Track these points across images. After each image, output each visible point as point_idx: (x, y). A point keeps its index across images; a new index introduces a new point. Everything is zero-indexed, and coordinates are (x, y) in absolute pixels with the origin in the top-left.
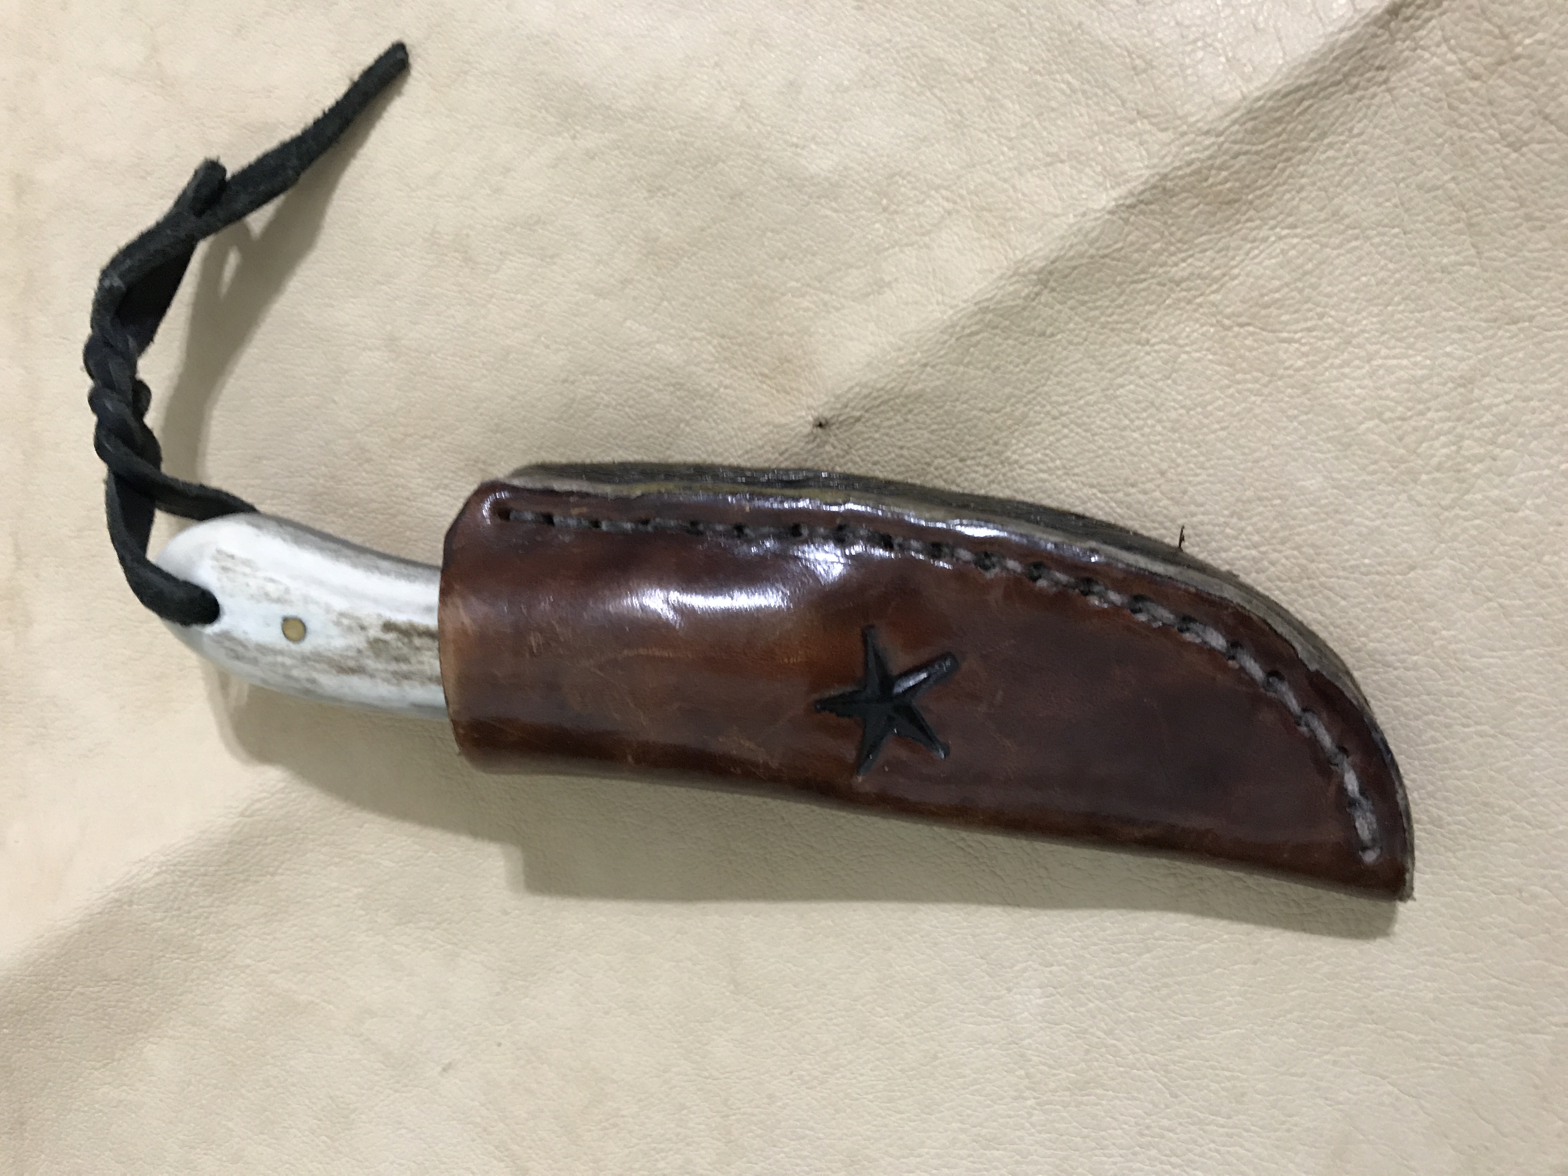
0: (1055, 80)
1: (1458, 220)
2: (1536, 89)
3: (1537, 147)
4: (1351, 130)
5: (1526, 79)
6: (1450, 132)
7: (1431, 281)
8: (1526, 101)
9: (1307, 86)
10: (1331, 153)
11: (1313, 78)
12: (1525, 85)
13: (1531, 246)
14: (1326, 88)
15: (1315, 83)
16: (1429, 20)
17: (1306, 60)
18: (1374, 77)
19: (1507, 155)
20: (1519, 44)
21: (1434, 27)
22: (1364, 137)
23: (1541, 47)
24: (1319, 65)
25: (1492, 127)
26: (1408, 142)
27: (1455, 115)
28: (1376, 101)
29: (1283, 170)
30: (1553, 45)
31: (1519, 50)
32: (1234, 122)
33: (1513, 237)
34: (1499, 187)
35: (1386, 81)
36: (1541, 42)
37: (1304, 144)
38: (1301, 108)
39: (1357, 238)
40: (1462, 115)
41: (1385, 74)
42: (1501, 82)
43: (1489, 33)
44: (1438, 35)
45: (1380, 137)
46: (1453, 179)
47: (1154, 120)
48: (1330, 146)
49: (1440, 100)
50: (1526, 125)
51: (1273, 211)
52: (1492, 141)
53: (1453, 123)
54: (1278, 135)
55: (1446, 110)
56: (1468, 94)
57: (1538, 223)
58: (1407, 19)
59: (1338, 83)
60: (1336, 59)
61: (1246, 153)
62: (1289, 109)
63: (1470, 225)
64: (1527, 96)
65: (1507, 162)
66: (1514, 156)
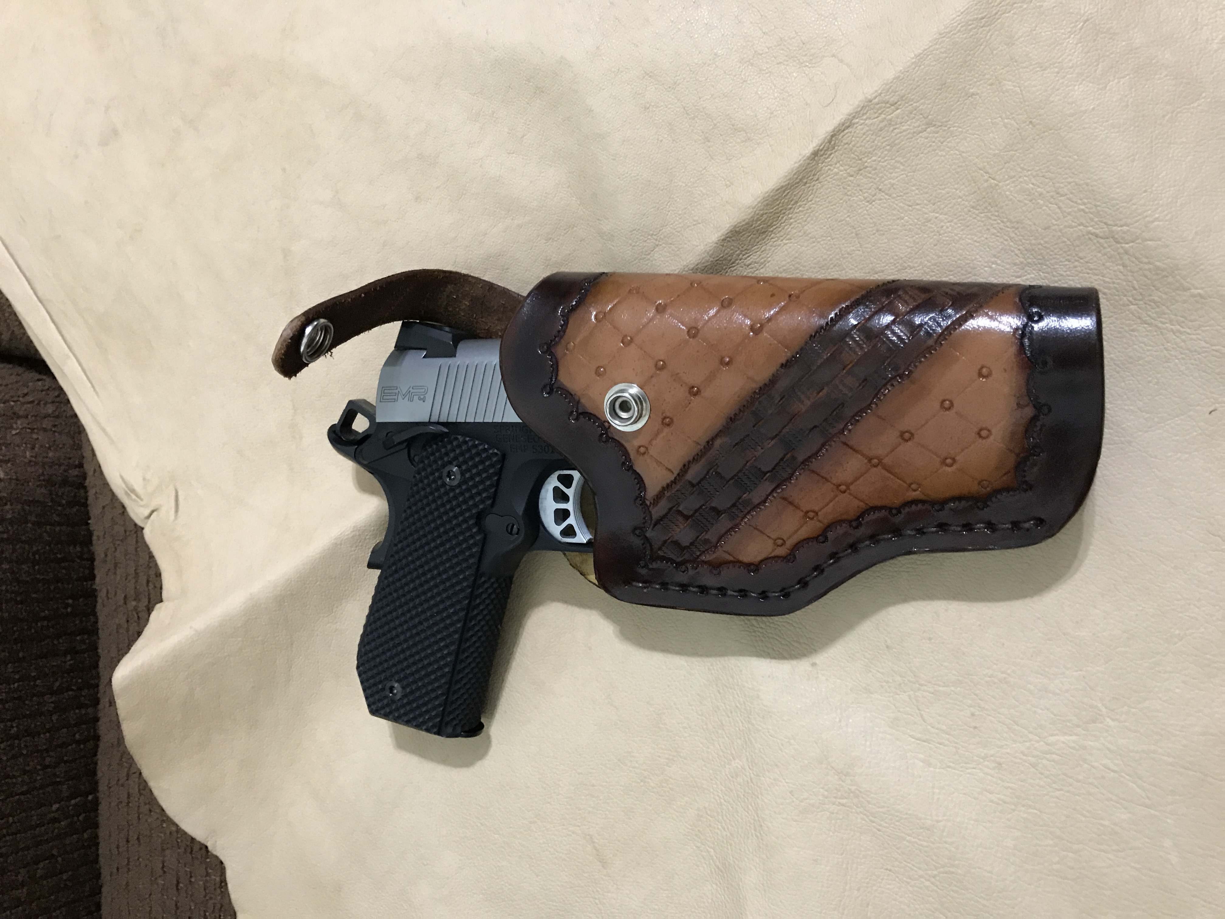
1: (852, 233)
2: (875, 179)
3: (878, 202)
4: (807, 199)
5: (870, 175)
6: (846, 198)
7: (844, 258)
10: (800, 209)
12: (871, 178)
13: (880, 242)
14: (794, 185)
16: (831, 155)
18: (813, 178)
19: (867, 206)
20: (866, 162)
21: (834, 157)
22: (813, 202)
25: (860, 195)
26: (829, 202)
27: (846, 191)
28: (815, 187)
29: (783, 217)
30: (879, 161)
31: (866, 164)
33: (873, 238)
34: (866, 219)
35: (818, 179)
36: (875, 161)
37: (790, 206)
39: (814, 242)
40: (849, 191)
41: (817, 177)
42: (861, 177)
43: (854, 158)
44: (835, 160)
45: (819, 201)
48: (800, 206)
49: (839, 186)
50: (873, 193)
51: (782, 234)
53: (846, 194)
55: (842, 189)
56: (849, 182)
58: (822, 156)
59: (798, 183)
63: (857, 235)
64: (872, 182)
65: (867, 208)
66: (870, 206)
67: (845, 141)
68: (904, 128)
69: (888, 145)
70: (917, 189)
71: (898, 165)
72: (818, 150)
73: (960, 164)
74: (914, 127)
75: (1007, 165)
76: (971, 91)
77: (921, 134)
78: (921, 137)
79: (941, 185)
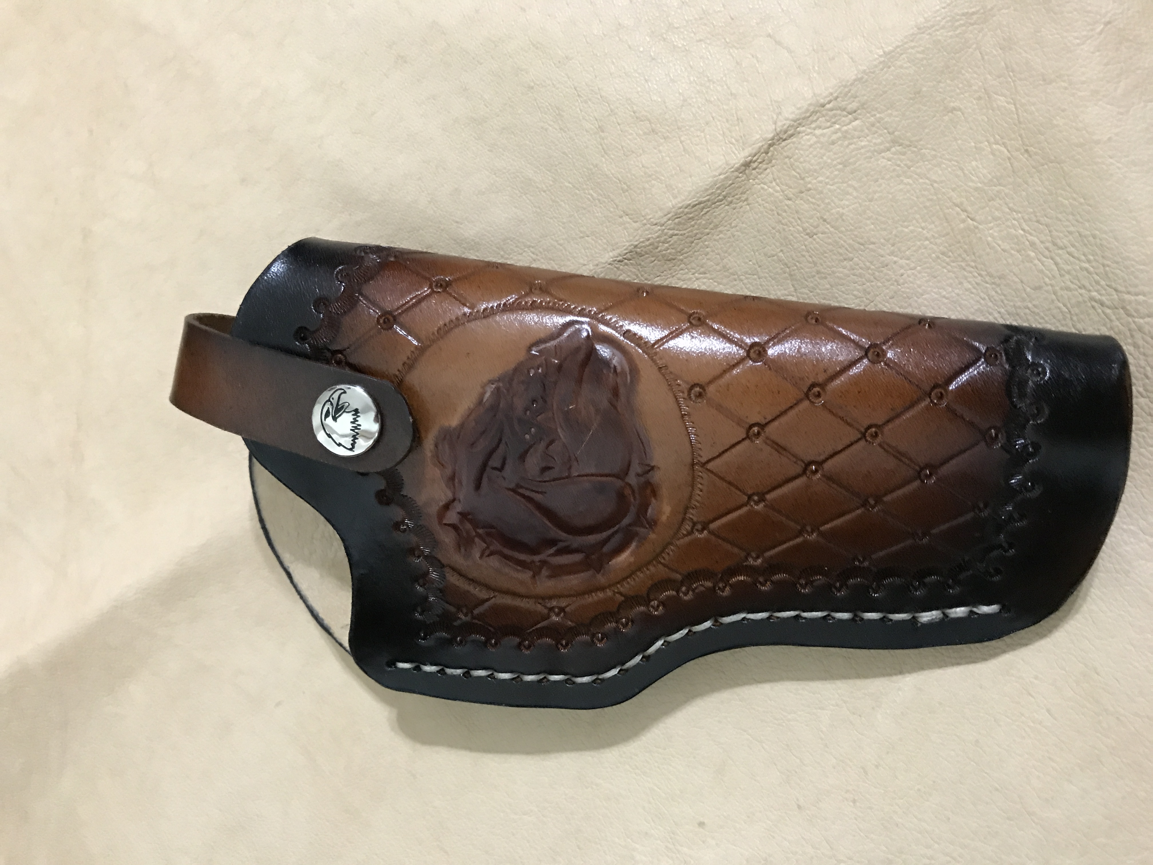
0: (585, 193)
2: (819, 206)
4: (730, 224)
5: (814, 201)
6: (779, 227)
8: (815, 212)
9: (705, 202)
10: (721, 236)
11: (708, 197)
12: (813, 204)
14: (715, 203)
15: (708, 200)
16: (766, 169)
17: (703, 189)
18: (740, 198)
19: (806, 240)
20: (810, 183)
21: (769, 173)
22: (738, 228)
23: (821, 185)
24: (710, 192)
25: (798, 225)
26: (759, 231)
27: (780, 218)
28: (742, 210)
29: (697, 244)
30: (827, 184)
31: (809, 186)
32: (669, 220)
34: (804, 256)
35: (746, 200)
36: (820, 182)
37: (707, 231)
38: (703, 213)
40: (784, 218)
41: (745, 196)
42: (802, 202)
43: (795, 177)
44: (770, 177)
45: (745, 228)
46: (782, 251)
47: (631, 217)
48: (721, 232)
49: (773, 210)
50: (815, 224)
51: (693, 265)
52: (799, 232)
53: (780, 222)
54: (693, 226)
55: (776, 216)
56: (786, 208)
57: (823, 275)
58: (754, 169)
59: (721, 200)
60: (718, 188)
61: (676, 235)
62: (697, 213)
63: (791, 275)
64: (815, 209)
65: (806, 243)
66: (810, 240)
67: (785, 154)
68: (863, 144)
69: (840, 164)
70: (873, 224)
71: (850, 190)
72: (751, 162)
73: (930, 197)
74: (875, 144)
75: (990, 203)
76: (952, 104)
77: (883, 154)
78: (883, 158)
79: (904, 222)
